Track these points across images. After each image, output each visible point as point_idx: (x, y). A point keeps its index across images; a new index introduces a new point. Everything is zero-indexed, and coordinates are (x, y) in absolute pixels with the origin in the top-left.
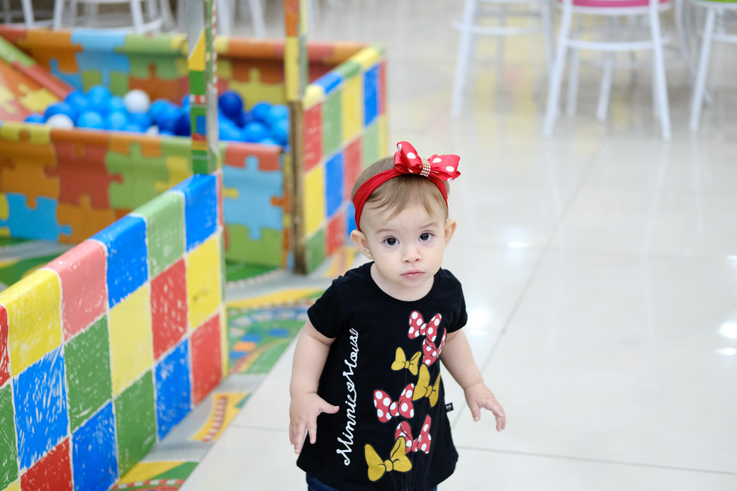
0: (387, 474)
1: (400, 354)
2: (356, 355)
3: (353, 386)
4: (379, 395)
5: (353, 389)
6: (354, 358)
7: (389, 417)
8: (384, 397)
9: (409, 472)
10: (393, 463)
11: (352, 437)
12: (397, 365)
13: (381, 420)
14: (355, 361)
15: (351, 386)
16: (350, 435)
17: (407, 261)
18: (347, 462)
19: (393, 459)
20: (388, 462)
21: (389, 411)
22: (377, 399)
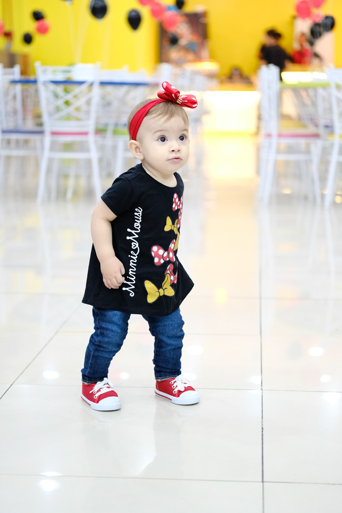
0: (160, 298)
1: (169, 220)
2: (139, 224)
3: (137, 245)
4: (155, 248)
5: (137, 246)
6: (138, 227)
7: (162, 261)
8: (158, 250)
9: (173, 296)
10: (164, 290)
11: (135, 278)
12: (167, 228)
13: (156, 264)
14: (138, 228)
15: (135, 245)
16: (133, 277)
18: (132, 295)
19: (164, 288)
20: (161, 290)
21: (163, 257)
22: (154, 252)
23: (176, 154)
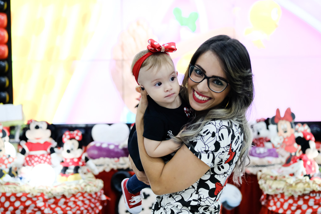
17: (167, 91)
23: (170, 92)
